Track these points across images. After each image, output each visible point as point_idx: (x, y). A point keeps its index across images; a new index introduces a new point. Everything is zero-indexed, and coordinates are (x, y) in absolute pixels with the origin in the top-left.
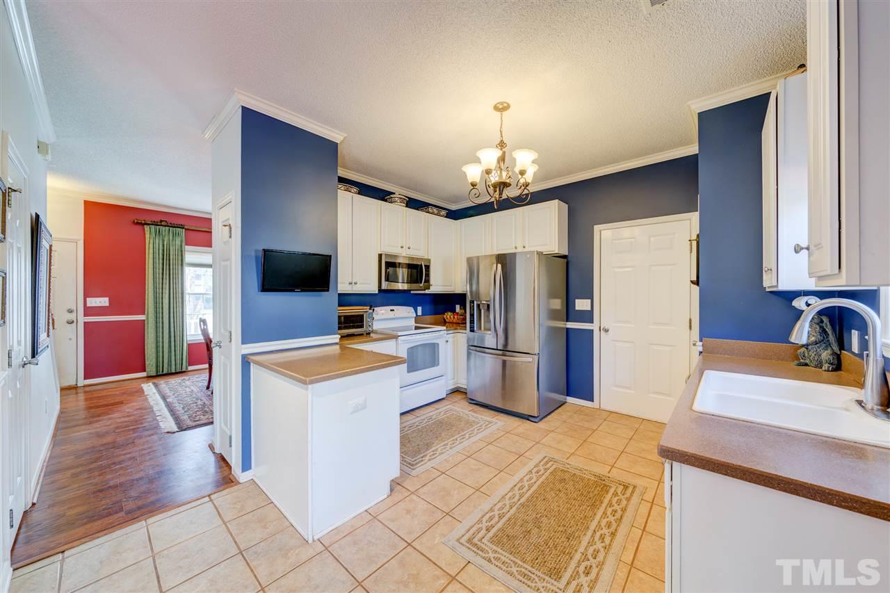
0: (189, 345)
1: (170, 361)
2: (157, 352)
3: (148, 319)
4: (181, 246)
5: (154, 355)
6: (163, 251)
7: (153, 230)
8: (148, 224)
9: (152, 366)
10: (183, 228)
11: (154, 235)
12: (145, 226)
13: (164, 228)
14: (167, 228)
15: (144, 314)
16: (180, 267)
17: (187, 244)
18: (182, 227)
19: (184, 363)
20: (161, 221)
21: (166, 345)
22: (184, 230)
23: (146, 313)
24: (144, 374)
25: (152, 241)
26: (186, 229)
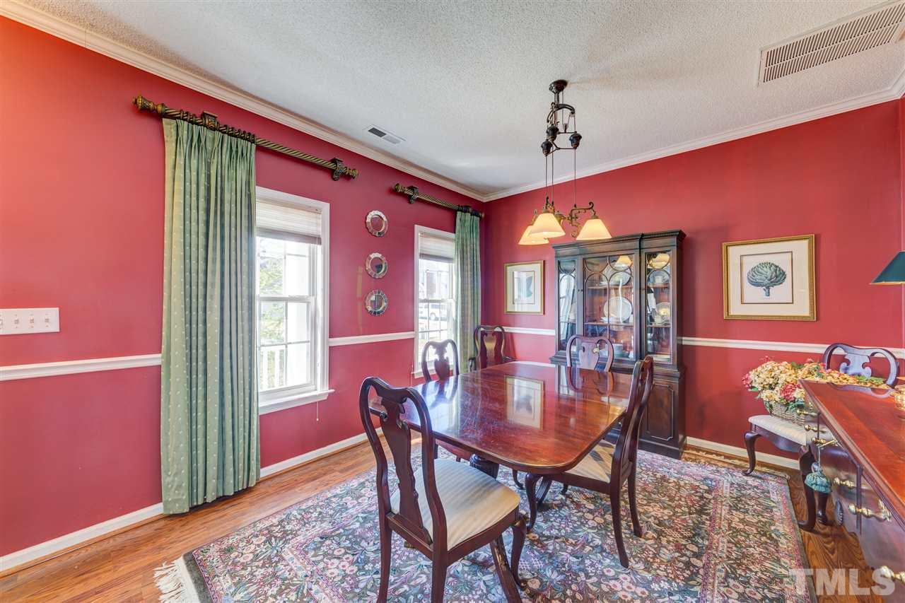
0: (262, 418)
1: (222, 466)
2: (192, 447)
3: (168, 362)
4: (248, 183)
5: (184, 459)
6: (208, 189)
7: (184, 134)
8: (172, 117)
9: (179, 487)
10: (253, 142)
11: (186, 146)
12: (165, 120)
13: (210, 134)
14: (218, 135)
15: (159, 351)
16: (245, 233)
17: (259, 184)
18: (250, 138)
19: (253, 463)
20: (203, 116)
21: (213, 433)
22: (254, 146)
23: (164, 347)
24: (156, 510)
25: (180, 161)
26: (260, 149)
